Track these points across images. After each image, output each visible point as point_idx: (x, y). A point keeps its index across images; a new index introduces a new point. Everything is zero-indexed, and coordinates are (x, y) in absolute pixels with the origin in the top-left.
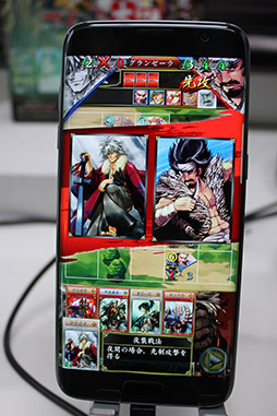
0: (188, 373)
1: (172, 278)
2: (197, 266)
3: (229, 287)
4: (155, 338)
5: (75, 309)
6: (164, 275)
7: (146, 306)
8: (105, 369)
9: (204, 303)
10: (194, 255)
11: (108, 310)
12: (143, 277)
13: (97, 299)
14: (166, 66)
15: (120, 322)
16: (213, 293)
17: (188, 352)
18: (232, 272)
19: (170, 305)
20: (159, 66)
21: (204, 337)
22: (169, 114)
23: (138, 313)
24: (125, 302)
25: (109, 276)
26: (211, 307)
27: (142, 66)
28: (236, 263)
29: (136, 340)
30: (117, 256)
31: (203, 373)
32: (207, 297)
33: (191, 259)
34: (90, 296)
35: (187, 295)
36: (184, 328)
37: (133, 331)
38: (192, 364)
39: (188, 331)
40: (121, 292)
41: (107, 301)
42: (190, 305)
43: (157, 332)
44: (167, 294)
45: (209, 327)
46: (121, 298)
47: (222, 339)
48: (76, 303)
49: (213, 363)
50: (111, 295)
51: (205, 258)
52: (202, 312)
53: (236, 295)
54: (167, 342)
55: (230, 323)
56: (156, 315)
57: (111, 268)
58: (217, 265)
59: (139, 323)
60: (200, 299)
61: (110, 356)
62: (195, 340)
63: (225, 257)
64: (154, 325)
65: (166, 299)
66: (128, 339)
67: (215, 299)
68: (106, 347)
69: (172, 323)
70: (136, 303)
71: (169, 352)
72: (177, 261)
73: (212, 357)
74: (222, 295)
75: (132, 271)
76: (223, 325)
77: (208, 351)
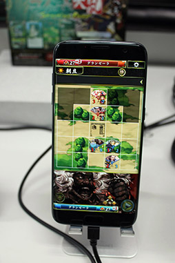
1: (108, 167)
2: (120, 162)
3: (135, 171)
6: (104, 166)
9: (123, 179)
10: (119, 156)
12: (94, 167)
14: (106, 65)
16: (127, 174)
18: (136, 164)
20: (102, 65)
22: (107, 89)
25: (78, 166)
26: (126, 181)
27: (94, 65)
28: (138, 160)
30: (82, 157)
31: (122, 211)
33: (117, 158)
38: (117, 207)
45: (126, 190)
49: (127, 207)
51: (124, 158)
53: (139, 175)
55: (135, 188)
57: (79, 163)
58: (129, 161)
63: (133, 157)
72: (110, 159)
73: (127, 204)
74: (131, 175)
75: (89, 164)
76: (132, 189)
77: (125, 201)
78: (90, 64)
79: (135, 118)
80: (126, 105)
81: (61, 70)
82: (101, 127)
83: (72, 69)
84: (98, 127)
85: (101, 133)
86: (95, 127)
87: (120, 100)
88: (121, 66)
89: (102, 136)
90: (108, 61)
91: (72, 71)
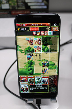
0: (48, 92)
1: (44, 73)
2: (49, 70)
3: (56, 74)
4: (40, 85)
5: (23, 80)
6: (42, 73)
7: (38, 79)
8: (30, 92)
9: (51, 78)
10: (48, 68)
11: (30, 80)
12: (37, 73)
13: (27, 78)
14: (40, 25)
15: (33, 83)
16: (53, 76)
17: (48, 88)
18: (57, 71)
19: (43, 79)
20: (39, 26)
21: (51, 85)
22: (41, 37)
23: (36, 81)
24: (34, 78)
25: (30, 73)
26: (52, 79)
27: (35, 26)
28: (58, 69)
29: (36, 86)
30: (31, 69)
31: (51, 92)
32: (52, 76)
33: (48, 69)
34: (26, 78)
35: (47, 76)
36: (47, 83)
37: (36, 84)
38: (49, 90)
39: (48, 84)
40: (33, 76)
41: (30, 79)
42: (48, 79)
43: (41, 84)
44: (43, 76)
45: (52, 83)
46: (33, 78)
47: (55, 85)
48: (23, 79)
49: (53, 90)
50: (30, 77)
51: (51, 68)
52: (50, 80)
53: (58, 76)
54: (43, 86)
56: (41, 81)
57: (30, 72)
58: (53, 70)
59: (37, 83)
60: (50, 77)
61: (31, 90)
62: (49, 86)
63: (55, 68)
64: (40, 83)
65: (43, 77)
66: (35, 86)
67: (53, 77)
68: (30, 88)
69: (44, 82)
70: (36, 79)
71: (44, 88)
72: (45, 70)
73: (53, 89)
74: (55, 76)
75: (35, 72)
76: (55, 82)
77: (52, 87)
78: (33, 25)
79: (56, 50)
80: (51, 44)
81: (19, 29)
82: (40, 55)
83: (24, 28)
84: (38, 55)
85: (40, 58)
86: (37, 55)
87: (48, 42)
88: (48, 26)
89: (40, 59)
90: (41, 24)
91: (24, 29)
